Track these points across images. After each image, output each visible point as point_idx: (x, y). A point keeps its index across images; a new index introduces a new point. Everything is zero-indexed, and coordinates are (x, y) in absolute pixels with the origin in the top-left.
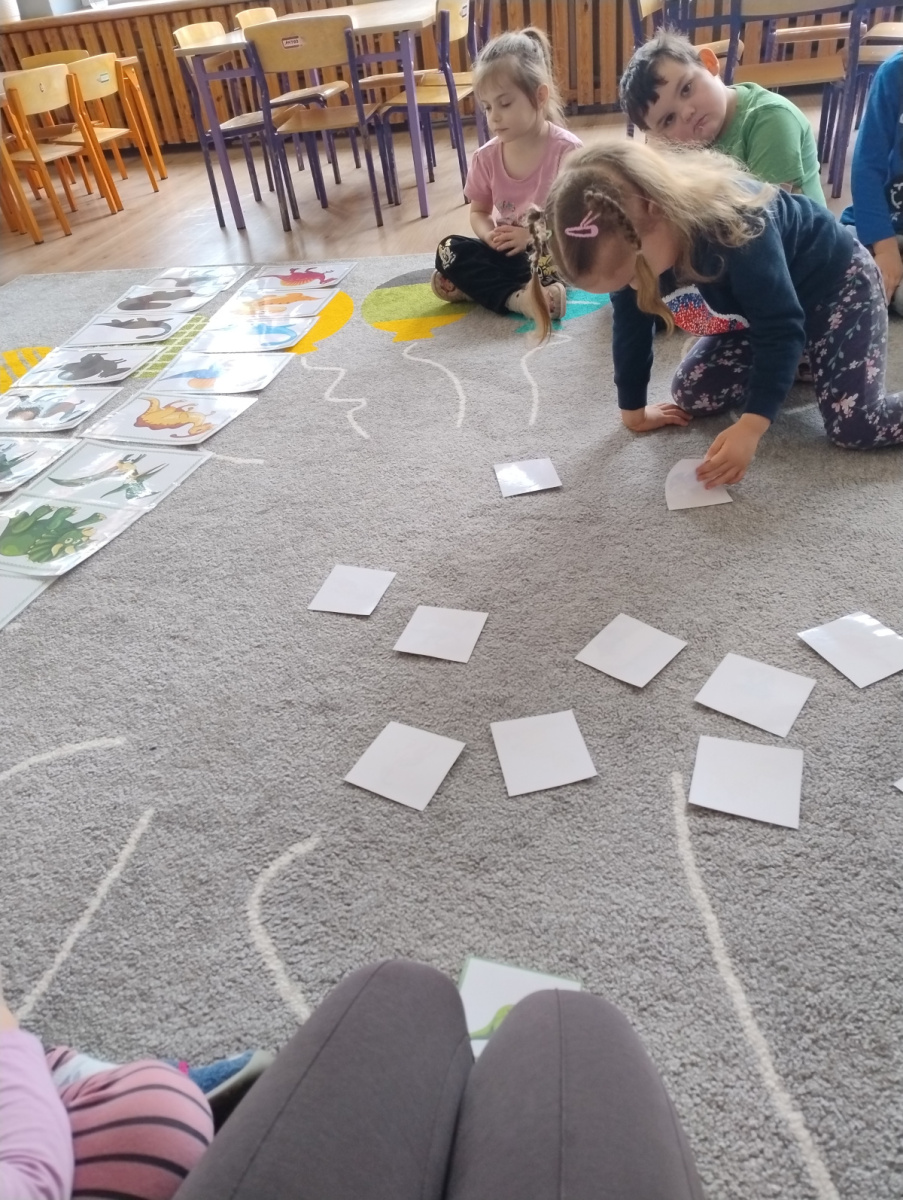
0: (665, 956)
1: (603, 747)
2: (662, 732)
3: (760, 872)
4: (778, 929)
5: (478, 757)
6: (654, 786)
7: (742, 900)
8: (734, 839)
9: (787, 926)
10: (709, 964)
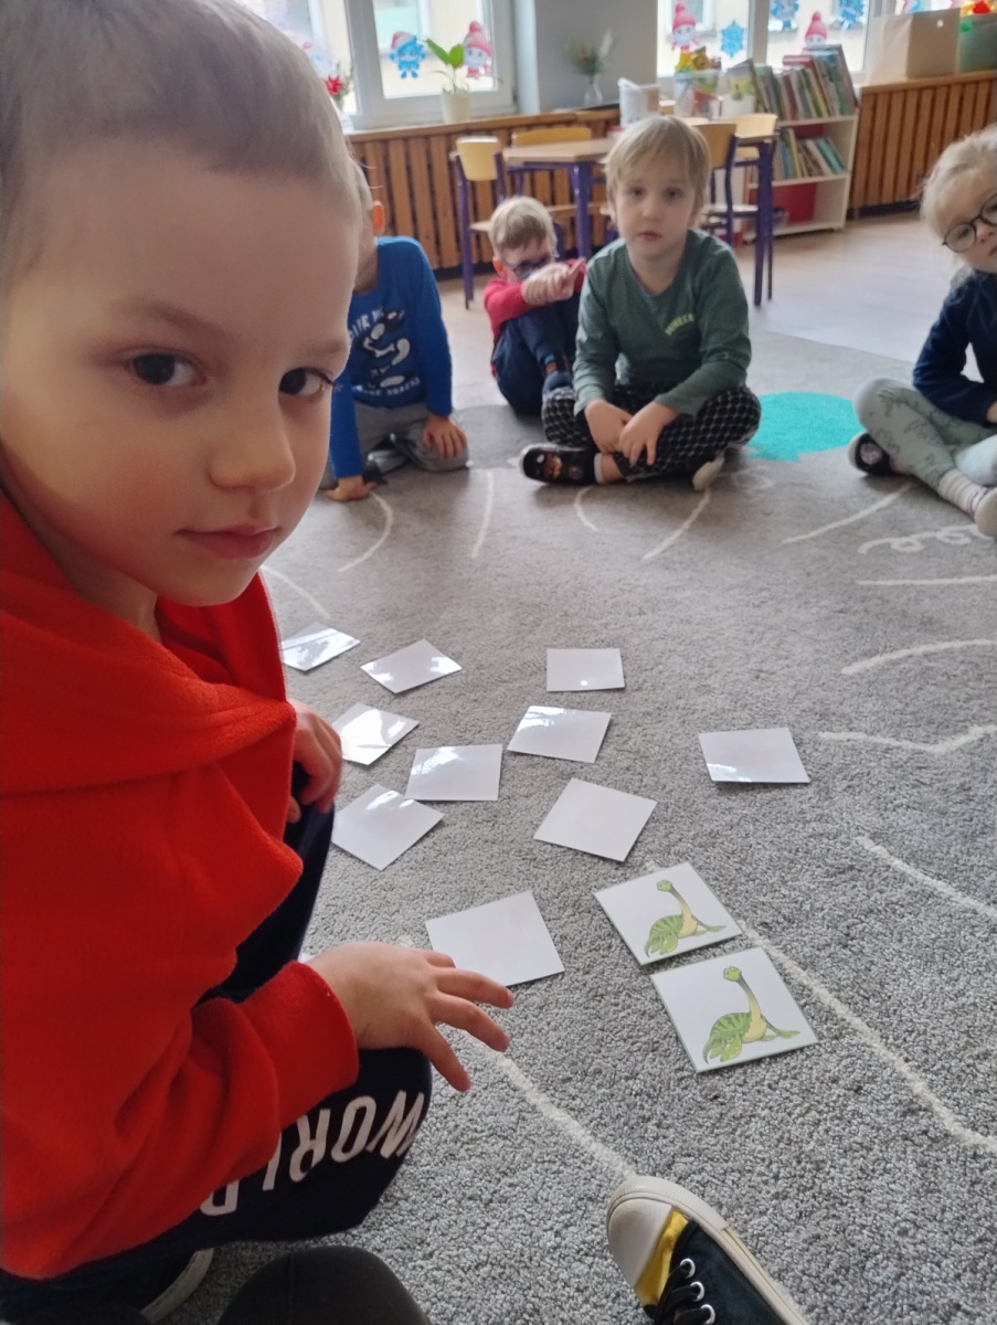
2: (369, 903)
4: (572, 1037)
9: (579, 1029)
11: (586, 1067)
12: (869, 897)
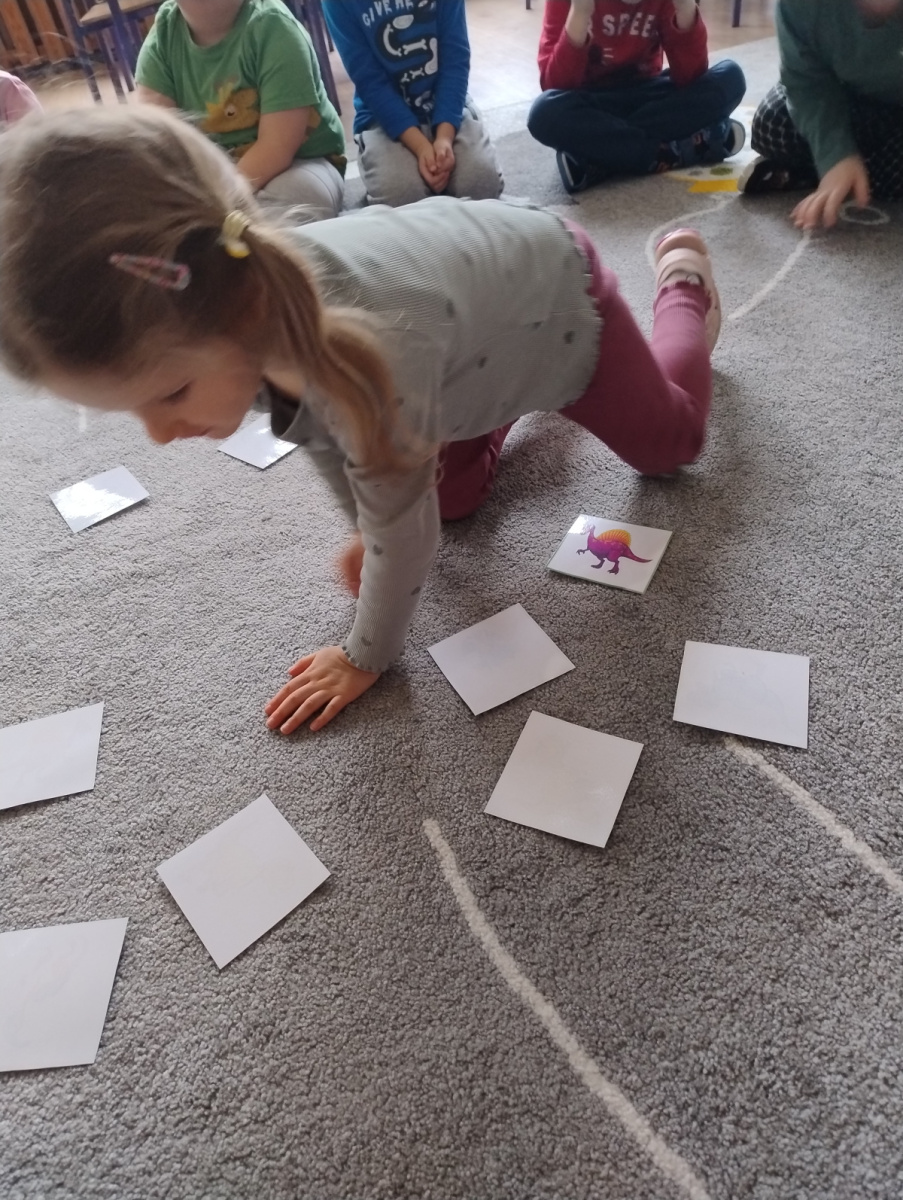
0: (515, 1106)
1: (324, 828)
3: (576, 911)
5: (154, 928)
6: (409, 854)
7: (572, 963)
10: (572, 1085)
11: (645, 1026)
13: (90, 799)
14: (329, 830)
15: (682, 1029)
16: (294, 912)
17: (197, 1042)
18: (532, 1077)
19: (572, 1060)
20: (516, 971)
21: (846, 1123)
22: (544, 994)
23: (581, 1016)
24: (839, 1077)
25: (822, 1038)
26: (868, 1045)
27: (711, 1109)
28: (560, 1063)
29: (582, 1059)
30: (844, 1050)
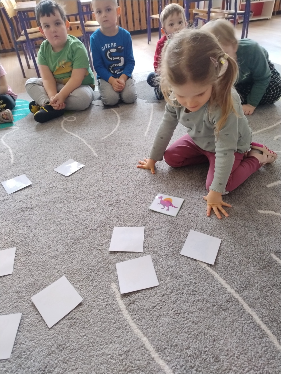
0: (135, 367)
1: (82, 286)
2: (102, 269)
3: (154, 310)
4: (168, 330)
5: (30, 316)
6: (106, 293)
7: (152, 325)
8: (141, 301)
9: (170, 327)
10: (151, 360)
11: (172, 343)
12: (274, 279)
13: (11, 277)
14: (83, 286)
15: (182, 344)
16: (72, 311)
17: (42, 351)
18: (140, 359)
19: (151, 353)
20: (136, 327)
21: (226, 369)
22: (144, 334)
23: (154, 340)
24: (225, 356)
25: (220, 345)
26: (233, 347)
27: (190, 366)
28: (148, 354)
29: (154, 353)
30: (226, 349)
